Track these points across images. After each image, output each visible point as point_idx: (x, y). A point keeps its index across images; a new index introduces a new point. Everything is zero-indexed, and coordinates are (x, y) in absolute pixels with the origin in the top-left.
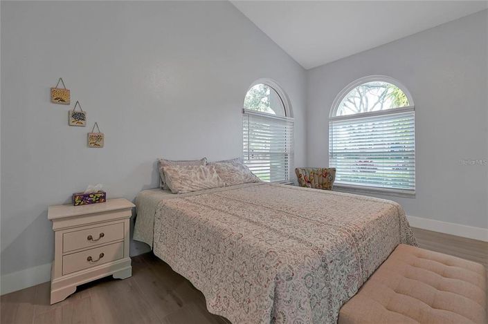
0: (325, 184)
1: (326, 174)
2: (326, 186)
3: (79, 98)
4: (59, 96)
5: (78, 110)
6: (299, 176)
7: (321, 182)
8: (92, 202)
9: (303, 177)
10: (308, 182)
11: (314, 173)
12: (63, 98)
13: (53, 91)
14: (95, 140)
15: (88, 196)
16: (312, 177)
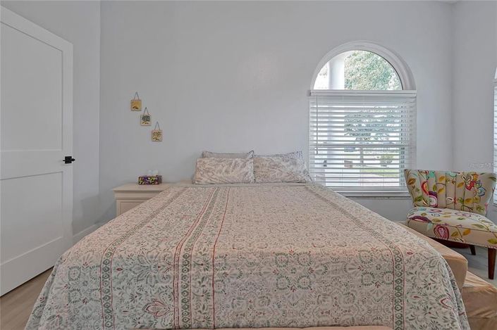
0: (468, 200)
1: (473, 183)
2: (469, 205)
3: (148, 105)
4: (135, 106)
5: (146, 114)
6: (410, 182)
7: (459, 196)
8: (149, 183)
9: (418, 184)
10: (431, 193)
11: (446, 179)
12: (138, 106)
13: (132, 102)
14: (157, 136)
15: (147, 178)
16: (440, 186)
